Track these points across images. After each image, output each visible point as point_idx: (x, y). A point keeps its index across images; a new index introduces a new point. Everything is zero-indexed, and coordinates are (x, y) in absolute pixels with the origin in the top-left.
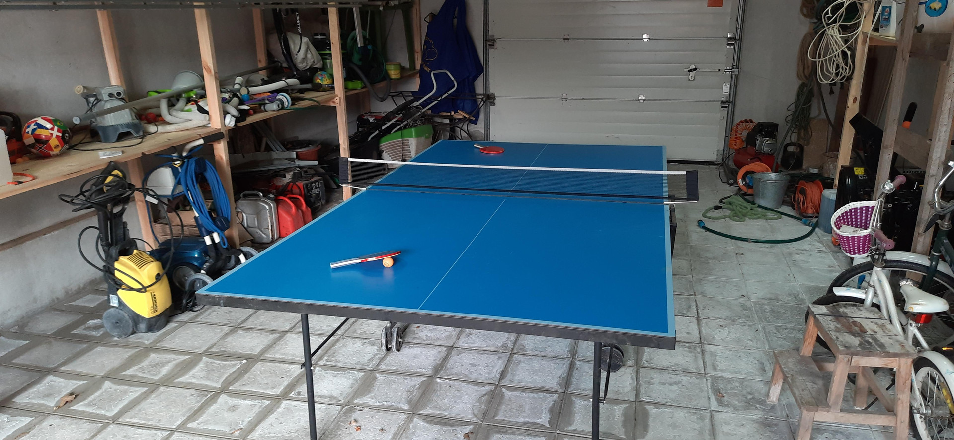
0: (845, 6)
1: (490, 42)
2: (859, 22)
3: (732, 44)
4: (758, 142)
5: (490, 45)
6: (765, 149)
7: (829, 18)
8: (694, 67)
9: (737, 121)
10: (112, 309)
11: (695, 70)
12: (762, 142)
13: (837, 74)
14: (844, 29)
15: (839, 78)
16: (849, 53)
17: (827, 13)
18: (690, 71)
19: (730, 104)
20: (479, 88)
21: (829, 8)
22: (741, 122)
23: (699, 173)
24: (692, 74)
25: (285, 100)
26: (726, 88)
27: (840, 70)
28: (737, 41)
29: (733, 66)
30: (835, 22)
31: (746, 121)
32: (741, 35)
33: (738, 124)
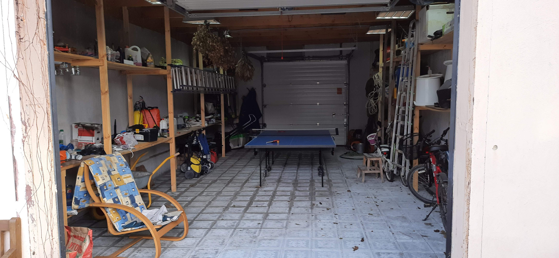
0: (374, 93)
1: (264, 106)
2: (378, 98)
3: (346, 106)
4: (356, 136)
5: (264, 107)
6: (359, 138)
7: (370, 97)
8: (334, 113)
9: (350, 130)
10: (188, 171)
11: (335, 114)
12: (357, 136)
13: (374, 112)
14: (374, 100)
15: (375, 113)
16: (376, 106)
17: (369, 95)
18: (333, 115)
19: (347, 125)
20: (260, 122)
21: (370, 94)
22: (351, 130)
23: (338, 129)
24: (334, 116)
25: (214, 120)
26: (345, 120)
27: (375, 111)
28: (348, 105)
29: (347, 113)
30: (372, 97)
31: (353, 130)
32: (349, 103)
33: (350, 131)
